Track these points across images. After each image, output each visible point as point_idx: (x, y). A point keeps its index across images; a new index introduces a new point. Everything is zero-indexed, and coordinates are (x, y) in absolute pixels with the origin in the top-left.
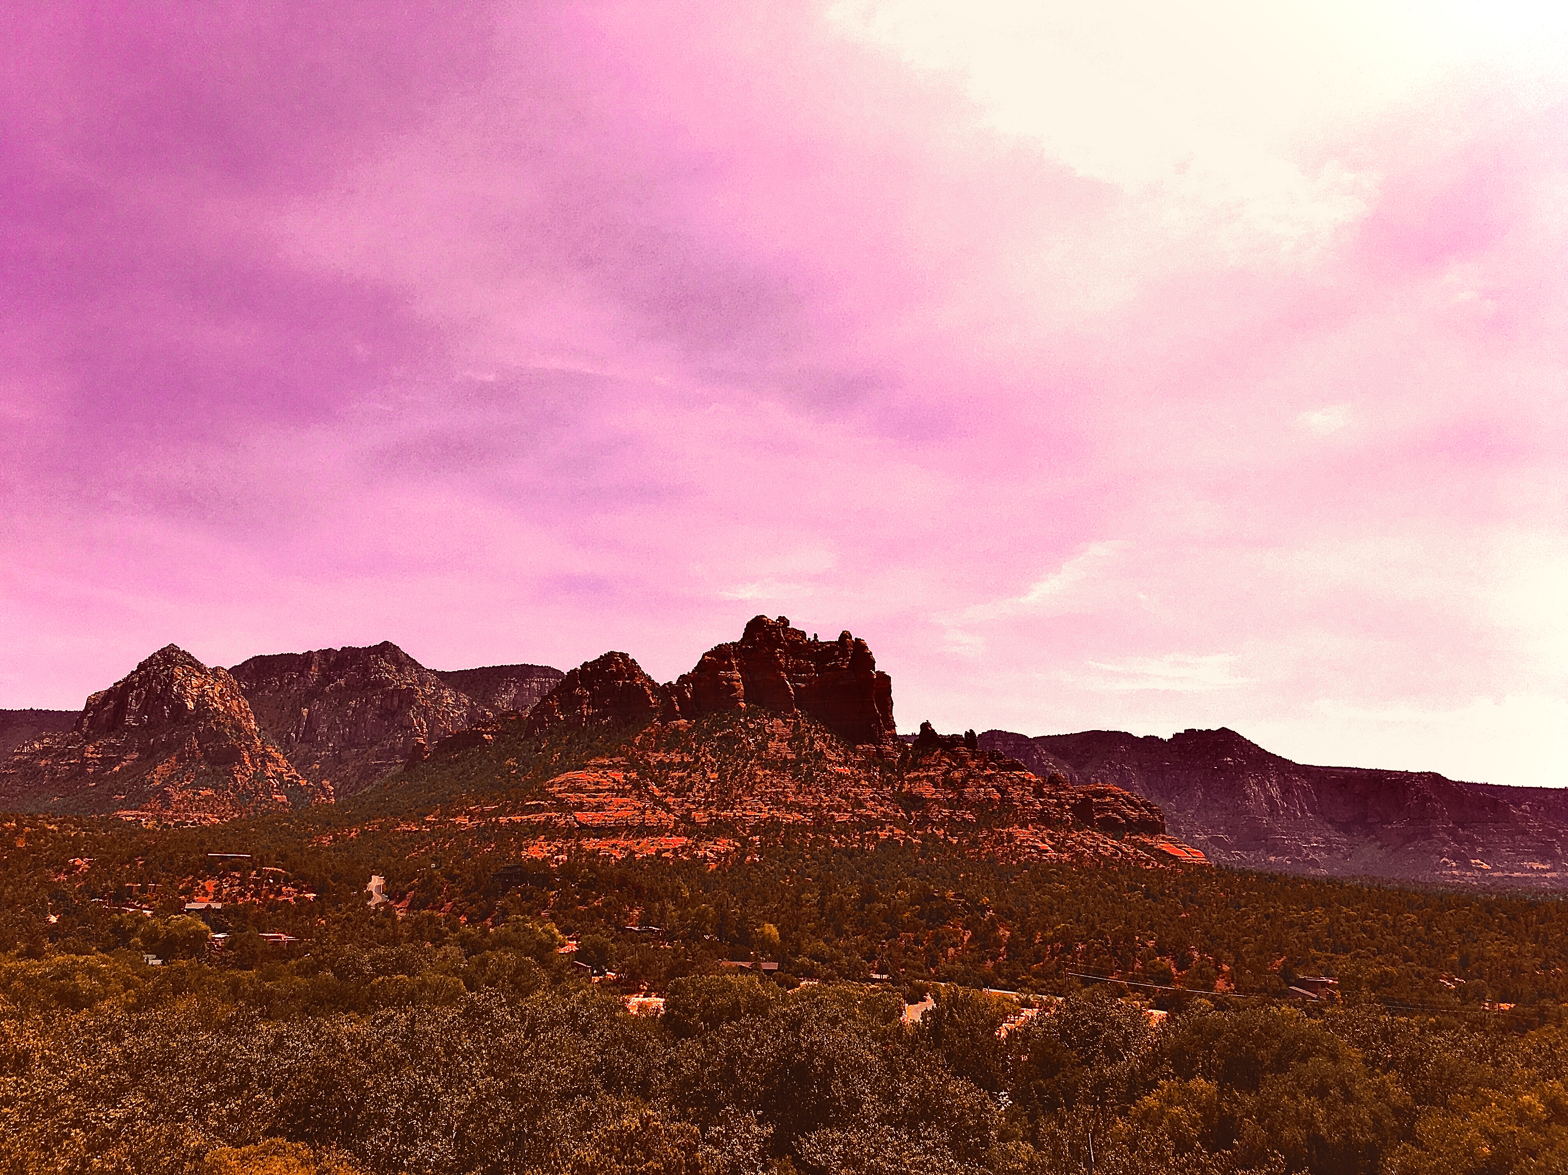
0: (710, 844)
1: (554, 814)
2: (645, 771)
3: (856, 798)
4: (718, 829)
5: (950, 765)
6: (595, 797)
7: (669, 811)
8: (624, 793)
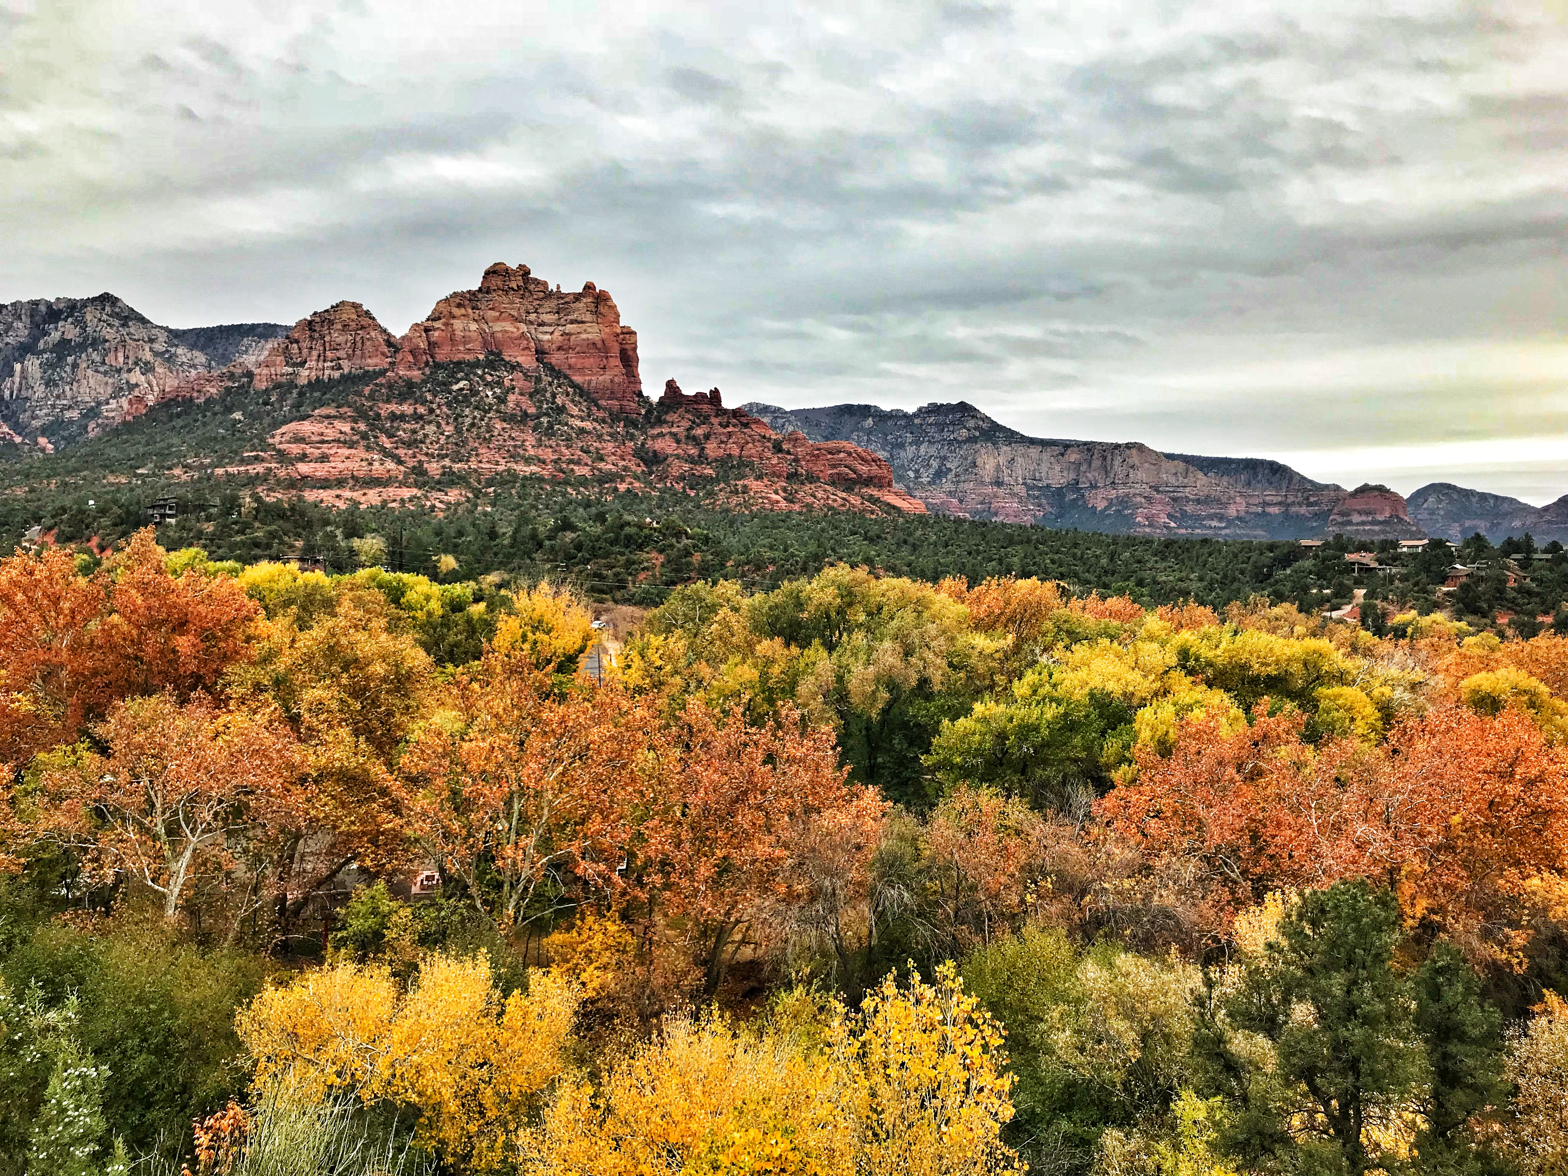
0: (439, 495)
1: (273, 465)
2: (375, 422)
3: (598, 453)
4: (450, 480)
5: (694, 422)
6: (319, 448)
7: (400, 462)
8: (352, 445)
